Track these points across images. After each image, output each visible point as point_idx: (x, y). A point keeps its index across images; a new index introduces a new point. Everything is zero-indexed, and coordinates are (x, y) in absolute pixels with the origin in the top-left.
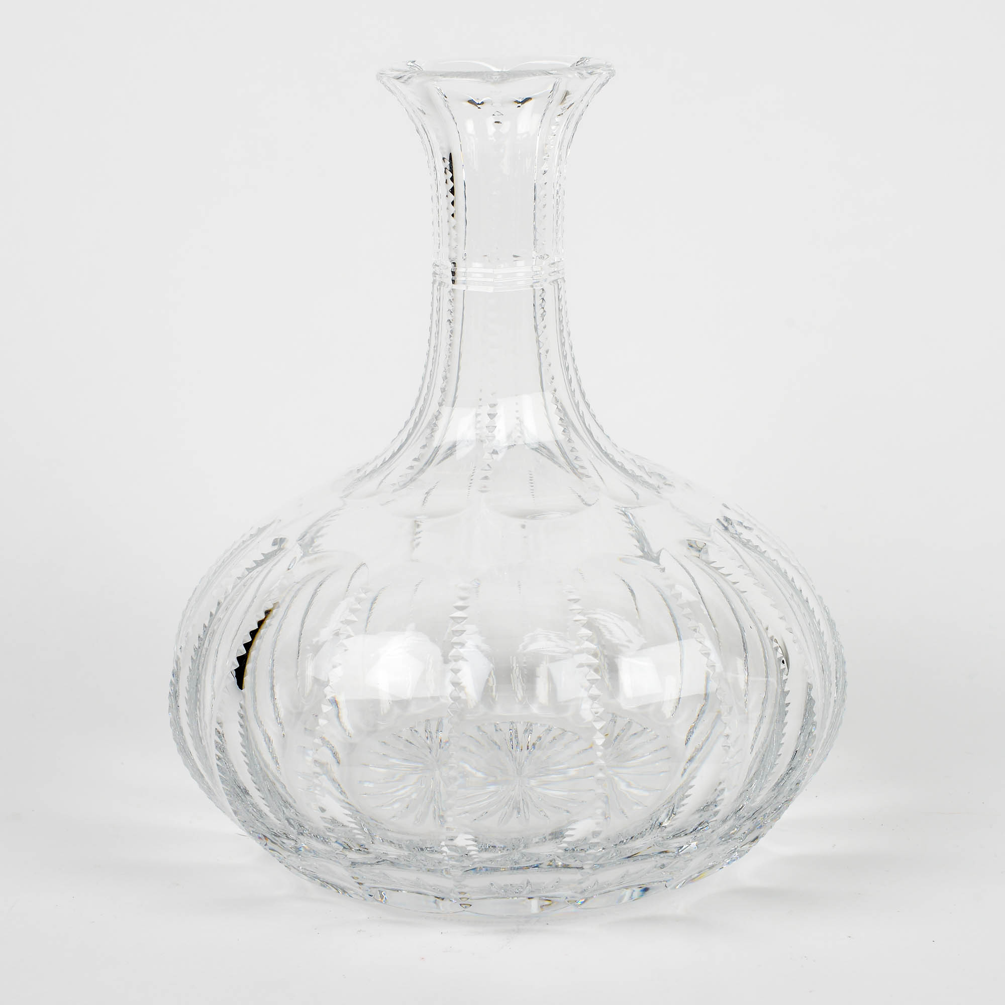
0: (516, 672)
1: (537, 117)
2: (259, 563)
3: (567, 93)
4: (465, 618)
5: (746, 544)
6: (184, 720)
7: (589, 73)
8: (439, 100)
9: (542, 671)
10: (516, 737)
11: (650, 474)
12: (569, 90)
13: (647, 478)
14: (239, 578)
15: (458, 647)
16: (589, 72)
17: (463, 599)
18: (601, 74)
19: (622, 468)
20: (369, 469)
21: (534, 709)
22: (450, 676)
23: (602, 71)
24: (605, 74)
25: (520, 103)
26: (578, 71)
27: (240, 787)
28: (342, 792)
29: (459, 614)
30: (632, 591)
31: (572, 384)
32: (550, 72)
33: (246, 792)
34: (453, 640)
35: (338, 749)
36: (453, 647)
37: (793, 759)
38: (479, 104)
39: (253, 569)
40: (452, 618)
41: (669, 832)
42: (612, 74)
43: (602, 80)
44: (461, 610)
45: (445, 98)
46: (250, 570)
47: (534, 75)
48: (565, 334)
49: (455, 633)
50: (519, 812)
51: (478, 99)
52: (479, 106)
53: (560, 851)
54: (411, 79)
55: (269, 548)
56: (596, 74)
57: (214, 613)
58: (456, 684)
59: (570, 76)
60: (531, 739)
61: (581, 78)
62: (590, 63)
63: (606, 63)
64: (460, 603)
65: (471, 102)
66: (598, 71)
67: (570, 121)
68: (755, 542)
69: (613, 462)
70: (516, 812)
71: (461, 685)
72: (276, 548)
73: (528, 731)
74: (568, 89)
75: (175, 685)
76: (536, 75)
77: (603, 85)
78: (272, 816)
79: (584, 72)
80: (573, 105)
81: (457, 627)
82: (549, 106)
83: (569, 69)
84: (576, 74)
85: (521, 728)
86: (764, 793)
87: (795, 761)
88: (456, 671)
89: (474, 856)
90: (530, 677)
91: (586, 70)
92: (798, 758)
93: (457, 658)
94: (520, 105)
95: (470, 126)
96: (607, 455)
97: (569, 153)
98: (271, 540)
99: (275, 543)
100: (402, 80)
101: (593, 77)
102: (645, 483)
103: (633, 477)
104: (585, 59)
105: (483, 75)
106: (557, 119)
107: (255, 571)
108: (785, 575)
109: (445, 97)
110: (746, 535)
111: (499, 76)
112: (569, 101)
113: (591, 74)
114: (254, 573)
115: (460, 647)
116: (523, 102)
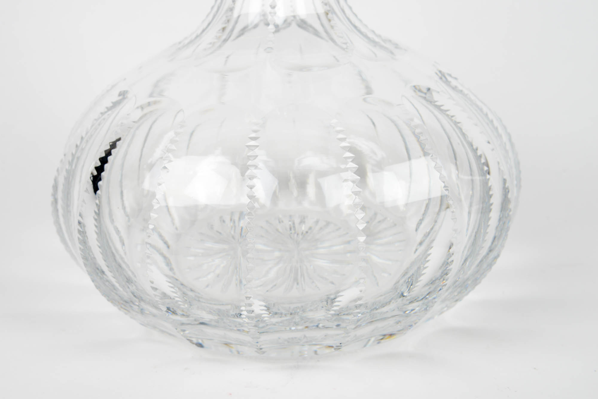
0: (293, 181)
2: (109, 109)
4: (257, 146)
5: (454, 88)
6: (62, 220)
9: (311, 181)
10: (294, 227)
11: (385, 41)
13: (382, 43)
14: (96, 120)
15: (253, 168)
17: (255, 131)
19: (366, 37)
20: (186, 42)
21: (306, 204)
22: (247, 190)
27: (98, 269)
28: (171, 269)
29: (253, 143)
30: (374, 124)
33: (103, 272)
34: (248, 163)
35: (167, 238)
36: (248, 169)
37: (492, 243)
39: (106, 112)
40: (248, 146)
41: (408, 300)
44: (254, 140)
46: (102, 114)
49: (249, 158)
50: (298, 284)
53: (329, 316)
55: (116, 98)
57: (78, 144)
58: (252, 197)
60: (304, 228)
64: (253, 135)
68: (460, 88)
69: (360, 31)
70: (295, 284)
71: (256, 197)
72: (121, 97)
73: (302, 222)
75: (54, 195)
78: (121, 289)
81: (251, 153)
85: (297, 221)
86: (473, 267)
87: (494, 244)
88: (251, 187)
89: (267, 321)
90: (302, 185)
92: (496, 243)
93: (251, 178)
96: (355, 27)
98: (117, 92)
99: (120, 95)
102: (382, 47)
103: (375, 43)
107: (106, 114)
108: (481, 110)
110: (454, 83)
114: (106, 115)
115: (254, 168)
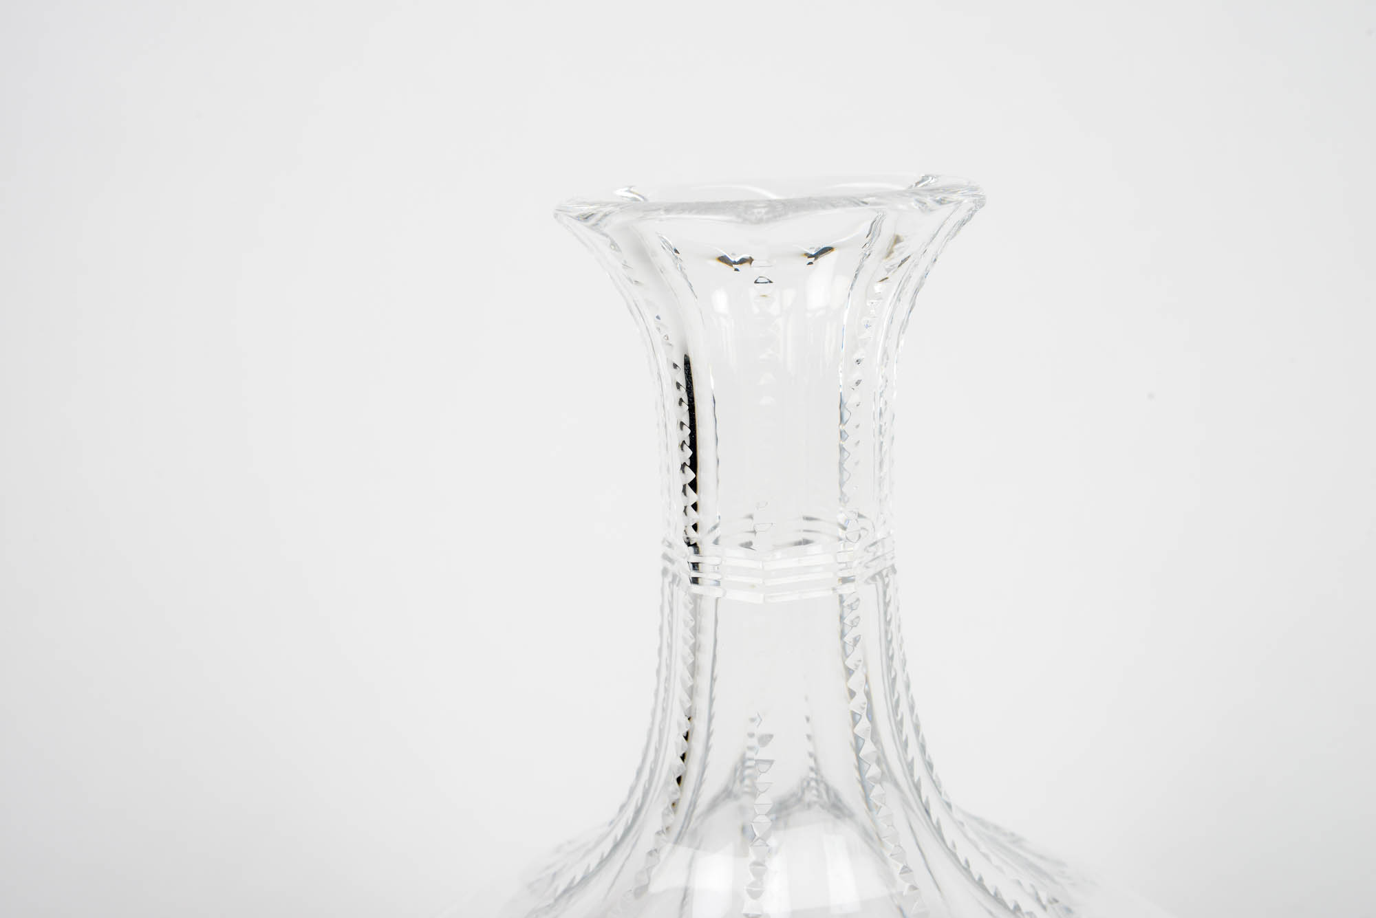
1: (844, 282)
3: (897, 240)
7: (938, 202)
8: (665, 259)
12: (900, 234)
16: (938, 198)
18: (960, 202)
23: (960, 198)
24: (967, 203)
25: (810, 256)
26: (917, 197)
31: (909, 750)
32: (865, 200)
38: (735, 263)
42: (980, 203)
43: (962, 214)
45: (676, 254)
47: (834, 206)
48: (897, 663)
51: (733, 254)
52: (735, 266)
54: (608, 218)
56: (950, 202)
59: (901, 206)
61: (922, 210)
62: (940, 183)
63: (969, 183)
65: (723, 259)
66: (955, 197)
67: (903, 288)
74: (897, 233)
76: (838, 206)
77: (963, 223)
79: (928, 200)
80: (909, 260)
82: (865, 262)
83: (901, 194)
84: (913, 204)
91: (931, 196)
94: (812, 260)
95: (721, 301)
97: (902, 343)
100: (592, 221)
101: (945, 210)
104: (930, 178)
105: (740, 210)
106: (878, 288)
109: (676, 251)
111: (766, 209)
112: (901, 253)
113: (941, 202)
116: (816, 256)
